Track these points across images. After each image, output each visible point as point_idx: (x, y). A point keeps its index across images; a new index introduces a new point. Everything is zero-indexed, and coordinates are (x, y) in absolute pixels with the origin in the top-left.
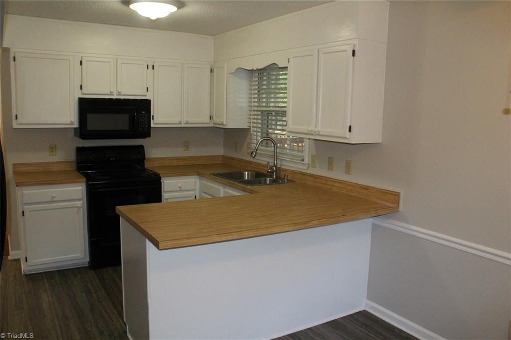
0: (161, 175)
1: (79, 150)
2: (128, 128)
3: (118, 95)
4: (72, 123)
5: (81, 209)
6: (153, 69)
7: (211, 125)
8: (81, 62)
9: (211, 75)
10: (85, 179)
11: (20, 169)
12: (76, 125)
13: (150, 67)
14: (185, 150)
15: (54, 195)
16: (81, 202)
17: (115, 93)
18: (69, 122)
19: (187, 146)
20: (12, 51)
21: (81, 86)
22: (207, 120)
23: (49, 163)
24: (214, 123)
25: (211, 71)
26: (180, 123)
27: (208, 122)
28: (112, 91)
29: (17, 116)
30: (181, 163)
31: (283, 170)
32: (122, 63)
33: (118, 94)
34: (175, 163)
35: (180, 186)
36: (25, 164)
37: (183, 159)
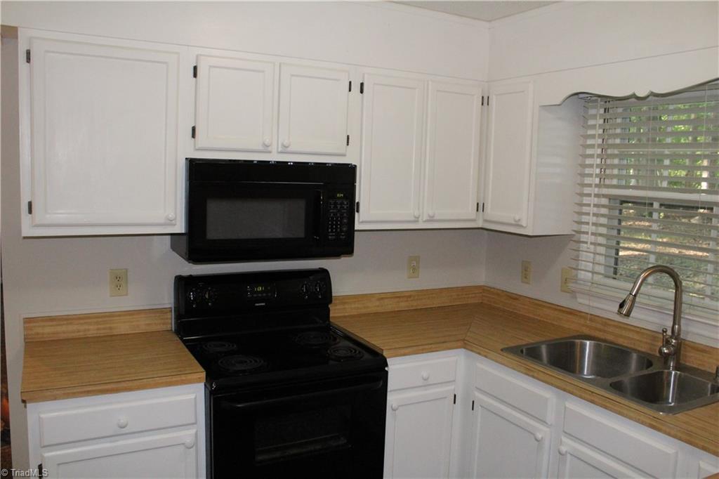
0: (385, 354)
1: (183, 284)
2: (302, 235)
3: (281, 152)
4: (170, 222)
5: (193, 450)
6: (362, 92)
7: (480, 224)
8: (195, 68)
9: (482, 109)
10: (204, 374)
11: (40, 330)
12: (180, 227)
13: (356, 88)
14: (410, 278)
15: (123, 420)
16: (193, 431)
17: (274, 148)
18: (162, 221)
19: (415, 269)
20: (22, 34)
21: (194, 129)
22: (470, 212)
23: (112, 315)
24: (486, 221)
25: (485, 101)
26: (416, 221)
27: (473, 217)
28: (267, 142)
29: (30, 204)
30: (403, 305)
31: (693, 348)
32: (293, 75)
33: (280, 149)
34: (390, 306)
35: (425, 375)
36: (51, 319)
37: (407, 296)
